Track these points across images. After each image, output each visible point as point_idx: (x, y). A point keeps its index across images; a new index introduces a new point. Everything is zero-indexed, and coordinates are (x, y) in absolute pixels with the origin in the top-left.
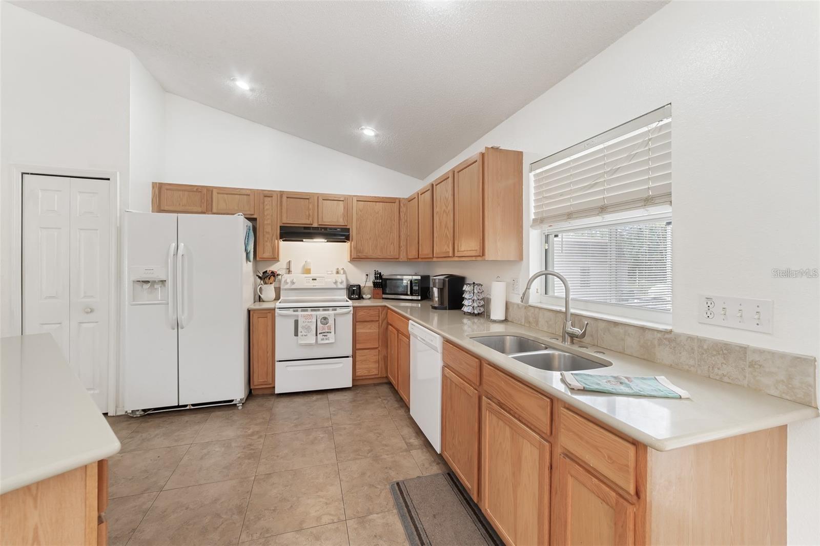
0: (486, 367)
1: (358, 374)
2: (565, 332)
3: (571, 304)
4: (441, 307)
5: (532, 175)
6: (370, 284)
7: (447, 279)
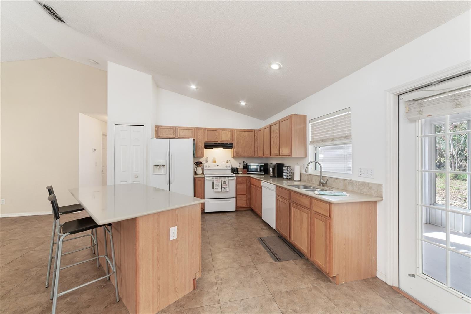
0: (292, 193)
1: (238, 205)
2: (320, 183)
3: (322, 173)
4: (274, 176)
5: (310, 124)
6: (241, 167)
7: (276, 165)
